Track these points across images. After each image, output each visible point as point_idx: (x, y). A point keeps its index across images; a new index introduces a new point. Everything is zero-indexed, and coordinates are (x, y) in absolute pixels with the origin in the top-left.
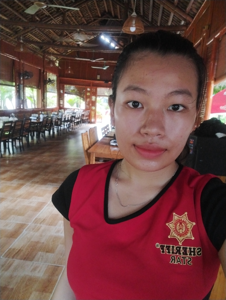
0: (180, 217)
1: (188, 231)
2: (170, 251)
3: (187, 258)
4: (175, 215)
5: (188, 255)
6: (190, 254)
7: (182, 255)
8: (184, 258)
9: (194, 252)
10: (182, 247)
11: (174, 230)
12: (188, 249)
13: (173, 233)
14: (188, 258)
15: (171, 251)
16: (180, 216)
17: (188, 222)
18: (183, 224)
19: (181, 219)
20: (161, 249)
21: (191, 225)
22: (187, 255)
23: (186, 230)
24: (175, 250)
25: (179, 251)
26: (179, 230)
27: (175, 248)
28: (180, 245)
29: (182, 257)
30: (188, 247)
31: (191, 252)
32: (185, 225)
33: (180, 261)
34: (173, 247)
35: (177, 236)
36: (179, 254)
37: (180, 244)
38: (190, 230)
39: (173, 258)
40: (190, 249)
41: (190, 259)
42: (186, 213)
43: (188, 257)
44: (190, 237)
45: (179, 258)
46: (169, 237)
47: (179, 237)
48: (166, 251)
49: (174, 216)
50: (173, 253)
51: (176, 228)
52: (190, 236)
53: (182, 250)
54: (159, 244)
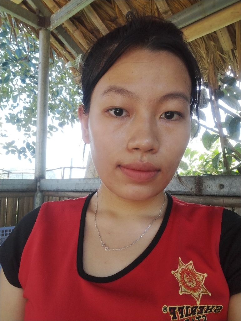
0: (185, 266)
3: (202, 318)
4: (180, 262)
5: (203, 313)
7: (196, 315)
10: (199, 306)
11: (182, 282)
12: (205, 307)
13: (183, 286)
15: (184, 314)
20: (171, 313)
24: (190, 312)
25: (193, 312)
26: (189, 282)
27: (190, 309)
34: (187, 308)
36: (193, 315)
38: (202, 284)
40: (208, 307)
42: (192, 262)
43: (202, 315)
44: (206, 293)
46: (180, 293)
48: (178, 316)
50: (187, 315)
51: (183, 280)
53: (198, 309)
54: (167, 307)
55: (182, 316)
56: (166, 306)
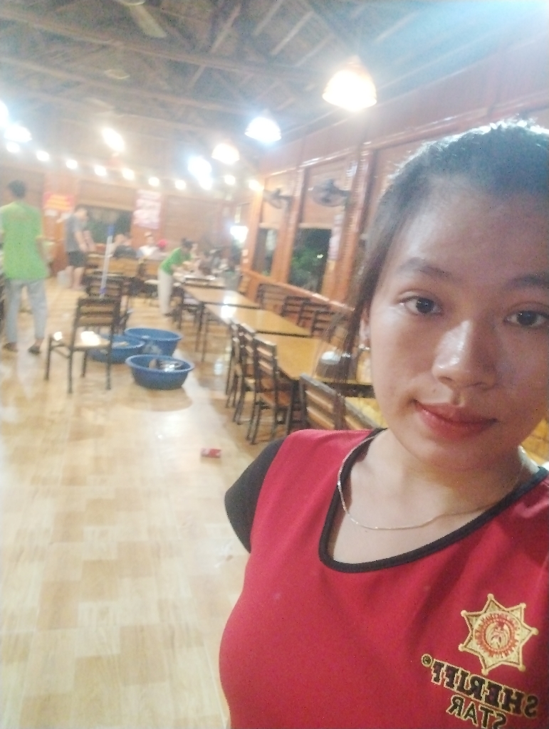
0: (504, 610)
1: (514, 646)
2: (455, 685)
3: (495, 714)
4: (491, 601)
5: (500, 708)
6: (506, 707)
7: (483, 701)
8: (487, 711)
9: (518, 703)
10: (487, 681)
11: (477, 634)
12: (502, 691)
13: (474, 642)
14: (498, 715)
15: (457, 682)
16: (506, 607)
17: (519, 626)
18: (505, 627)
19: (507, 616)
20: (435, 672)
21: (525, 633)
22: (497, 704)
23: (508, 642)
24: (467, 683)
25: (476, 690)
26: (492, 639)
27: (469, 678)
28: (484, 676)
29: (482, 708)
30: (503, 687)
31: (508, 700)
32: (510, 630)
33: (473, 717)
34: (464, 675)
35: (482, 651)
36: (475, 697)
37: (485, 672)
38: (520, 645)
39: (459, 702)
40: (508, 692)
41: (501, 719)
42: (523, 606)
43: (496, 710)
44: (515, 663)
45: (472, 707)
46: (461, 647)
47: (486, 655)
48: (444, 680)
49: (488, 602)
50: (461, 688)
51: (483, 631)
52: (515, 658)
53: (486, 689)
54: (431, 658)
55: (451, 684)
56: (429, 656)
